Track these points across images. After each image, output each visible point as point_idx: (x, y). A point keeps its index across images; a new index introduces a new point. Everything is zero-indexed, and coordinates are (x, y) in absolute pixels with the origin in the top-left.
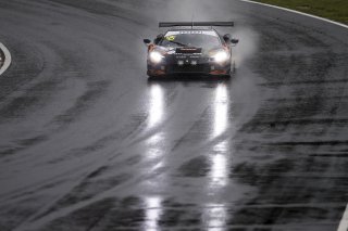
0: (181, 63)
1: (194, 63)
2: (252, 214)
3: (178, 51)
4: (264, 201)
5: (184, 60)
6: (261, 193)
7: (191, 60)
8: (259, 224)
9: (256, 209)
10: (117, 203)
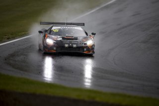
0: (66, 46)
1: (75, 46)
3: (63, 38)
5: (69, 44)
7: (73, 44)
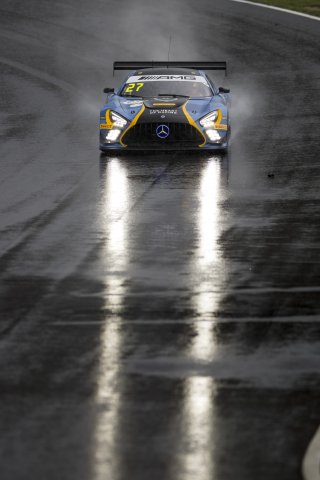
2: (245, 303)
4: (259, 284)
6: (255, 271)
8: (254, 316)
9: (250, 295)
10: (52, 288)
